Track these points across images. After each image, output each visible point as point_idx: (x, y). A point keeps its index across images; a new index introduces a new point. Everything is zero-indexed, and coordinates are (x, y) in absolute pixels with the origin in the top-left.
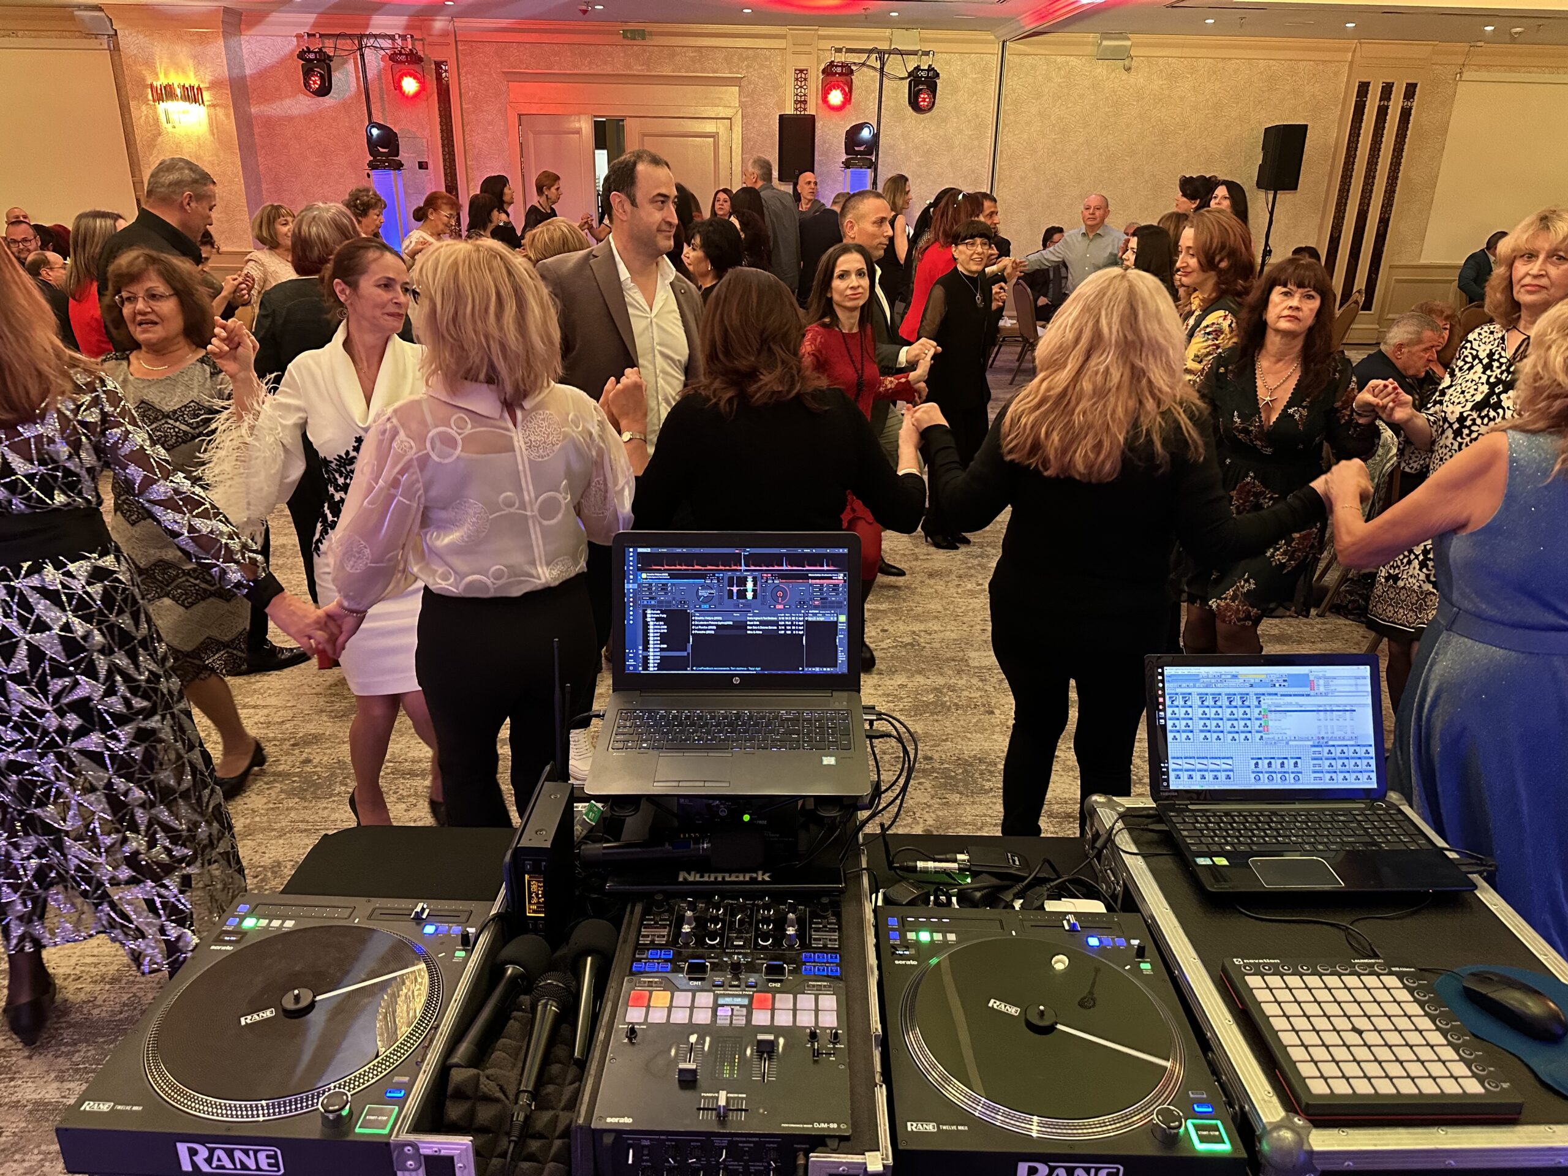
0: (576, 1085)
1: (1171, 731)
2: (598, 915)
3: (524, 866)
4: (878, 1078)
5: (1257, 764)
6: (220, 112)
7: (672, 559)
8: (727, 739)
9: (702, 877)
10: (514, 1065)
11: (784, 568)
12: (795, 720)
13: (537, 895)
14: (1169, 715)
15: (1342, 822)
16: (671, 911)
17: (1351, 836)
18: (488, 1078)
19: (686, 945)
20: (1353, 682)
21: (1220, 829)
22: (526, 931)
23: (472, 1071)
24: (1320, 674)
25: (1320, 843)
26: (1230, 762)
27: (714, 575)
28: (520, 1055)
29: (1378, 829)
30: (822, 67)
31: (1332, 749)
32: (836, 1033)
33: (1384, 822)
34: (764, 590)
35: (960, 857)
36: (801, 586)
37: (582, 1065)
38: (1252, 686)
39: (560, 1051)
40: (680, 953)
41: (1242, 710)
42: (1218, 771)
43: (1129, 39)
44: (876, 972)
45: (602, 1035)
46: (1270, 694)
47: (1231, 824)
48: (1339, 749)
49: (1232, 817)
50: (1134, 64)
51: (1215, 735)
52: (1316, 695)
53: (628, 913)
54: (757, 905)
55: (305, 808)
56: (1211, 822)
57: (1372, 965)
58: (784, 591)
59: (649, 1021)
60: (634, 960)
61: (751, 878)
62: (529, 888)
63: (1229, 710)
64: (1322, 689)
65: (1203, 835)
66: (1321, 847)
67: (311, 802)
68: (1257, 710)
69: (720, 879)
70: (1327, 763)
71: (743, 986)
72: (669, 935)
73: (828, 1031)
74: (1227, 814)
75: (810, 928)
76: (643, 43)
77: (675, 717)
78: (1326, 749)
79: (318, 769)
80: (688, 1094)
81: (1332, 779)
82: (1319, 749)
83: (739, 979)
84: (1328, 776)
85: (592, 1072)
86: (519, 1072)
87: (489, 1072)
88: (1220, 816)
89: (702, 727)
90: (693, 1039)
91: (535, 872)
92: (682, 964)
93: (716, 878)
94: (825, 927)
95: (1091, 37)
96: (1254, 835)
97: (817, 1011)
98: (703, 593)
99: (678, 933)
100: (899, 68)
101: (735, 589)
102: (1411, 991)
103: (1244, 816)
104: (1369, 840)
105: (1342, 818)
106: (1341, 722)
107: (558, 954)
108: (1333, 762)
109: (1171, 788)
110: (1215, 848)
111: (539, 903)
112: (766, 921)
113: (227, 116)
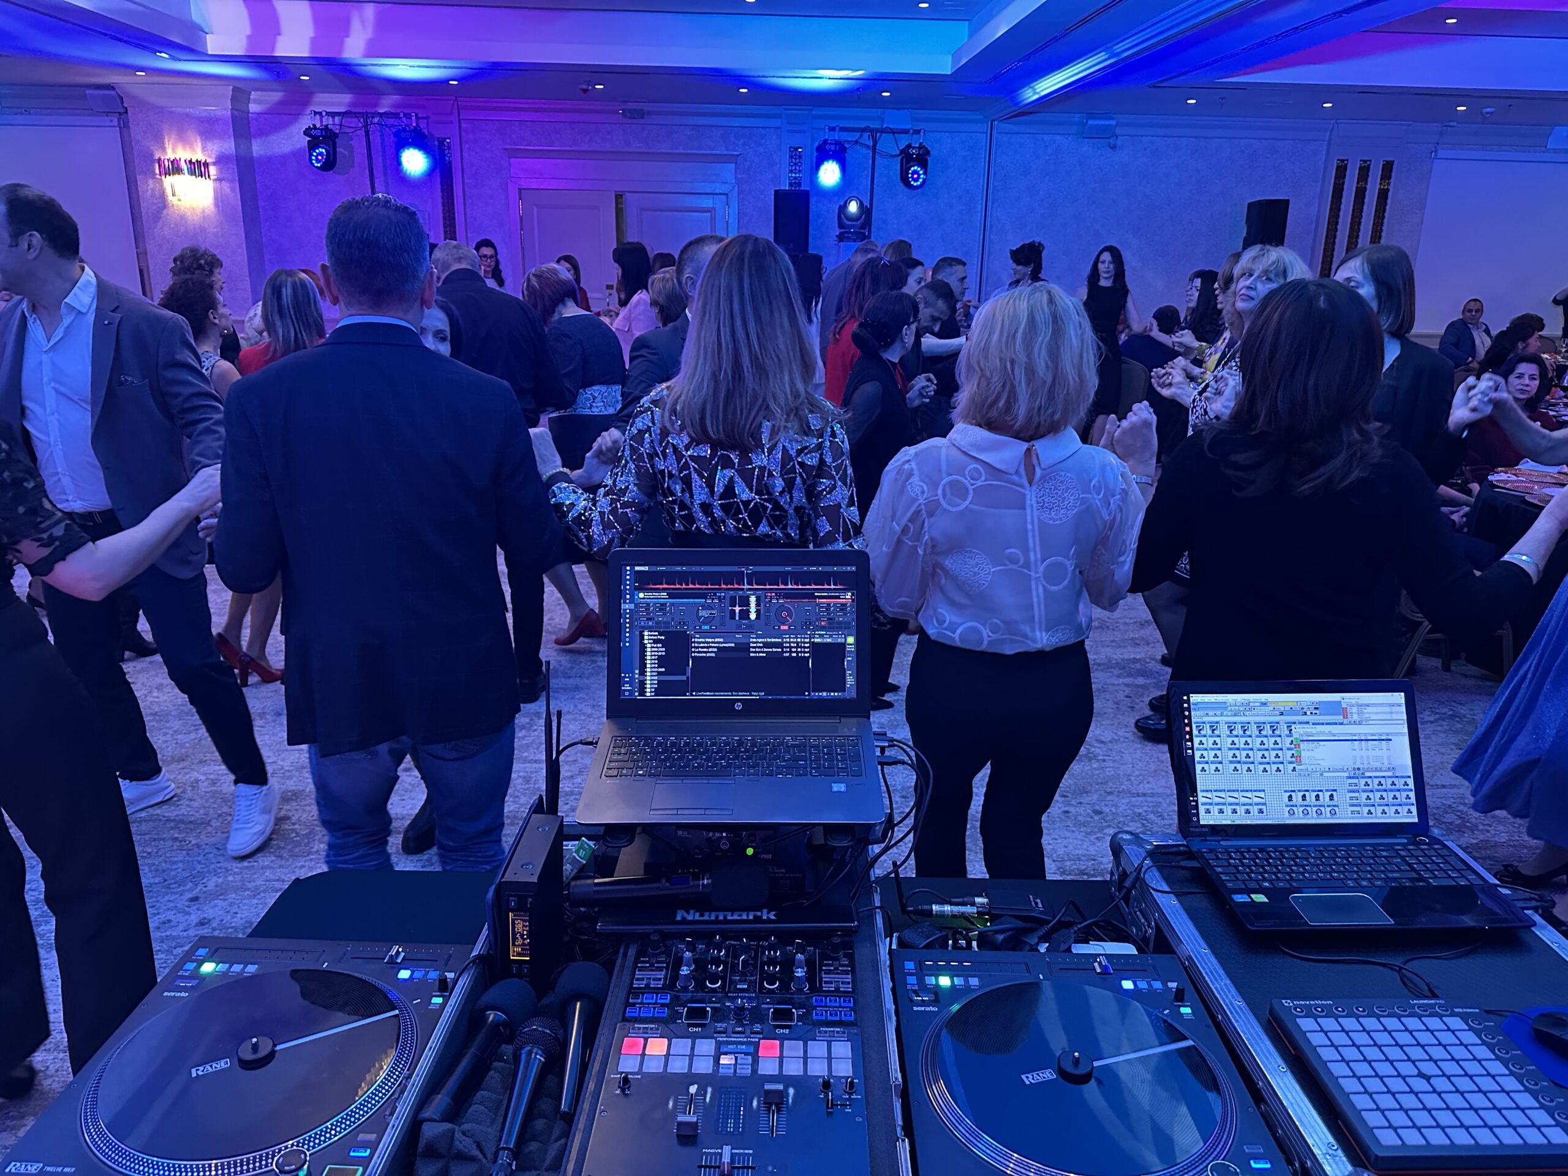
0: (563, 1141)
1: (1199, 763)
2: (587, 958)
3: (508, 902)
4: (899, 1132)
5: (1290, 797)
6: (226, 186)
7: (671, 578)
8: (729, 766)
9: (702, 915)
10: (493, 1121)
11: (790, 586)
12: (802, 747)
13: (522, 936)
14: (1196, 745)
15: (1385, 857)
16: (667, 953)
17: (1395, 871)
18: (464, 1134)
19: (685, 989)
20: (1387, 709)
21: (1256, 865)
22: (510, 975)
23: (447, 1126)
24: (1353, 702)
25: (1363, 879)
26: (1262, 795)
27: (715, 594)
28: (500, 1111)
29: (1424, 864)
30: (817, 144)
31: (1369, 781)
32: (852, 1083)
33: (1430, 857)
34: (768, 610)
35: (978, 900)
36: (807, 606)
37: (569, 1119)
38: (1282, 714)
39: (545, 1105)
40: (678, 998)
41: (1272, 740)
42: (1251, 805)
43: (1113, 119)
44: (894, 1018)
45: (592, 1086)
46: (1301, 723)
47: (1267, 860)
48: (1376, 781)
49: (1268, 853)
50: (1119, 143)
51: (1245, 767)
52: (1350, 723)
53: (621, 955)
54: (762, 946)
55: (281, 866)
56: (1245, 858)
57: (1433, 1006)
58: (788, 610)
59: (644, 1070)
60: (628, 1004)
61: (755, 917)
62: (514, 928)
63: (1259, 740)
64: (1355, 717)
65: (1239, 872)
66: (1365, 883)
67: (287, 860)
68: (1289, 740)
69: (721, 918)
70: (1364, 795)
71: (748, 1032)
72: (665, 978)
73: (843, 1080)
74: (1262, 850)
75: (821, 970)
76: (642, 121)
77: (673, 744)
78: (1363, 781)
79: (297, 826)
80: (688, 1151)
81: (1370, 812)
82: (1355, 781)
83: (743, 1025)
84: (1366, 809)
85: (581, 1126)
86: (499, 1128)
87: (466, 1127)
88: (1254, 852)
89: (703, 754)
90: (693, 1089)
91: (519, 909)
92: (680, 1009)
93: (717, 917)
94: (835, 969)
95: (1077, 118)
96: (1293, 871)
97: (830, 1059)
98: (704, 613)
99: (676, 976)
100: (891, 146)
101: (737, 609)
102: (1478, 1033)
103: (1280, 852)
104: (1415, 876)
105: (1384, 854)
106: (1377, 753)
107: (545, 1001)
108: (1371, 795)
109: (1202, 822)
110: (1253, 885)
111: (523, 944)
112: (772, 962)
113: (233, 189)
